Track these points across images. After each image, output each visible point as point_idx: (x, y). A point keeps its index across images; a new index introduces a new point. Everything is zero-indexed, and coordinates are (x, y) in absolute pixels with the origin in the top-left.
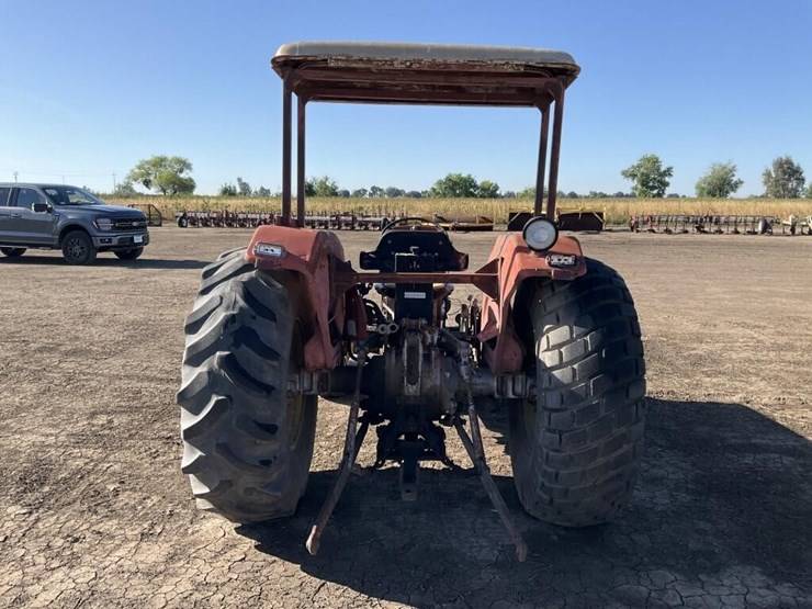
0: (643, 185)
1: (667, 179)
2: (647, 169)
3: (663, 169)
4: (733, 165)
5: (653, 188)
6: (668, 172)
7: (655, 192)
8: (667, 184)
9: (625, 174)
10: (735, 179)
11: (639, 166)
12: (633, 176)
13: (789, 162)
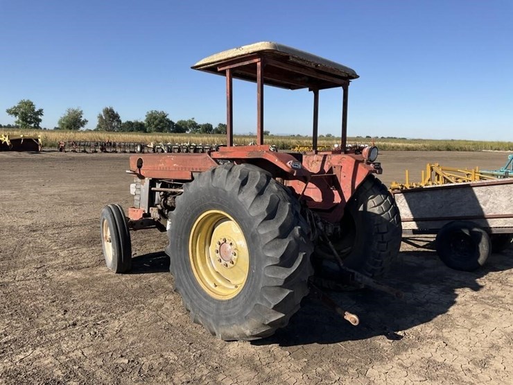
0: (23, 120)
1: (40, 117)
2: (25, 109)
3: (36, 110)
4: (80, 110)
5: (31, 123)
6: (40, 112)
7: (33, 125)
8: (40, 120)
9: (9, 112)
10: (83, 119)
11: (19, 107)
12: (16, 114)
13: (112, 111)
